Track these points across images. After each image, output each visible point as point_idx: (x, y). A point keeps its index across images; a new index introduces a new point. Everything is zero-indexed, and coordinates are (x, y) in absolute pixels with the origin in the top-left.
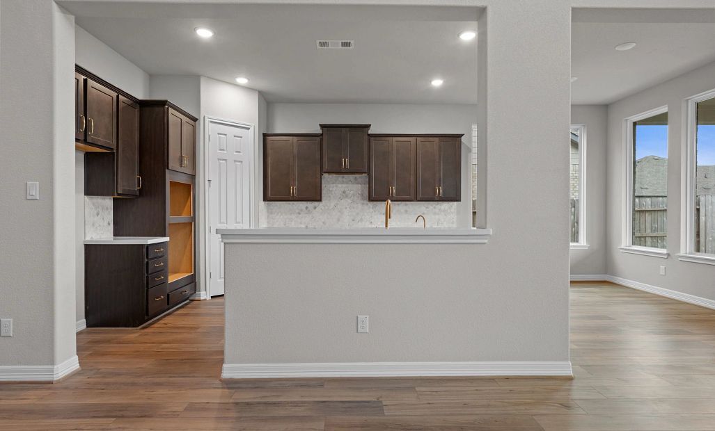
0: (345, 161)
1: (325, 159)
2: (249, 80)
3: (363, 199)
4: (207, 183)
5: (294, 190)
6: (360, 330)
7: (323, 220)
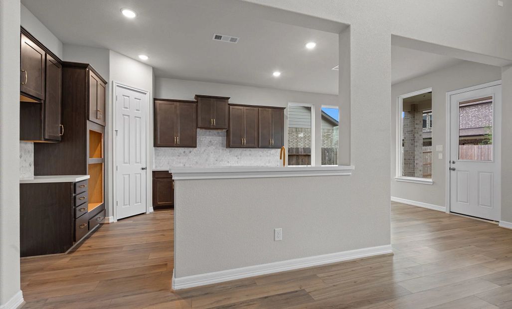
0: (213, 120)
1: (199, 118)
2: (149, 57)
3: (223, 146)
4: (114, 132)
5: (177, 139)
6: (276, 239)
7: (196, 161)
